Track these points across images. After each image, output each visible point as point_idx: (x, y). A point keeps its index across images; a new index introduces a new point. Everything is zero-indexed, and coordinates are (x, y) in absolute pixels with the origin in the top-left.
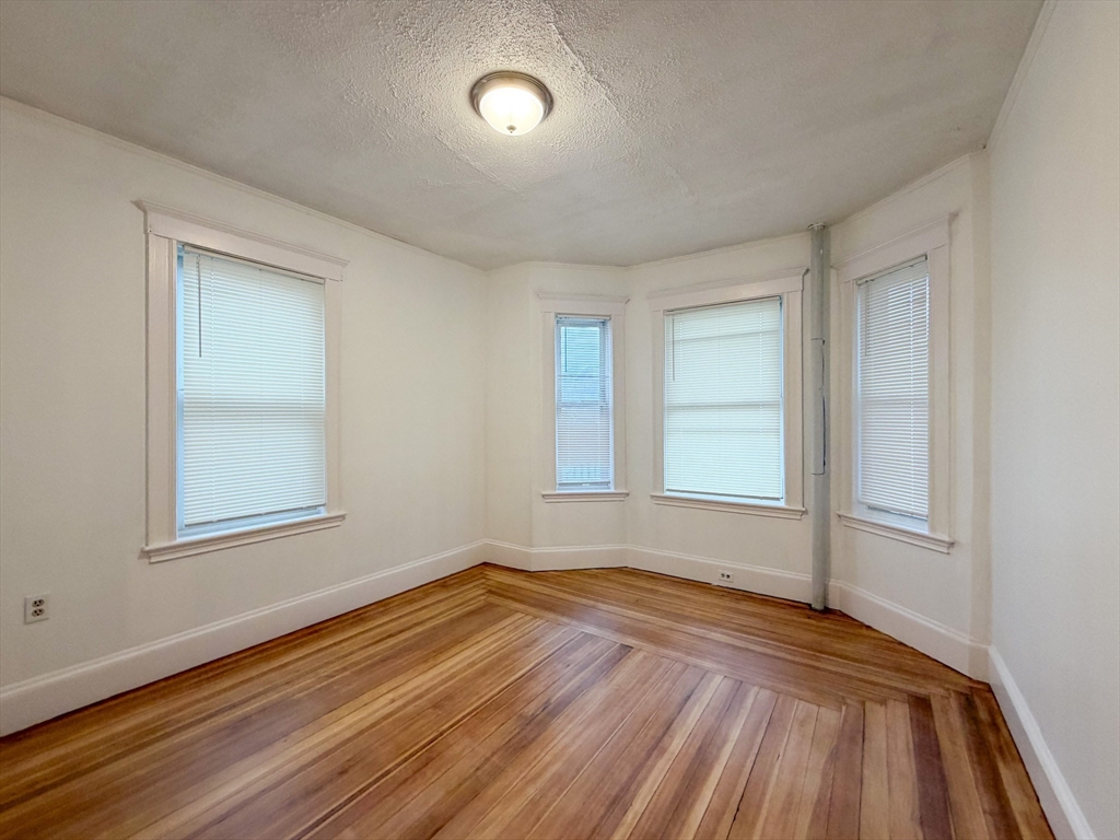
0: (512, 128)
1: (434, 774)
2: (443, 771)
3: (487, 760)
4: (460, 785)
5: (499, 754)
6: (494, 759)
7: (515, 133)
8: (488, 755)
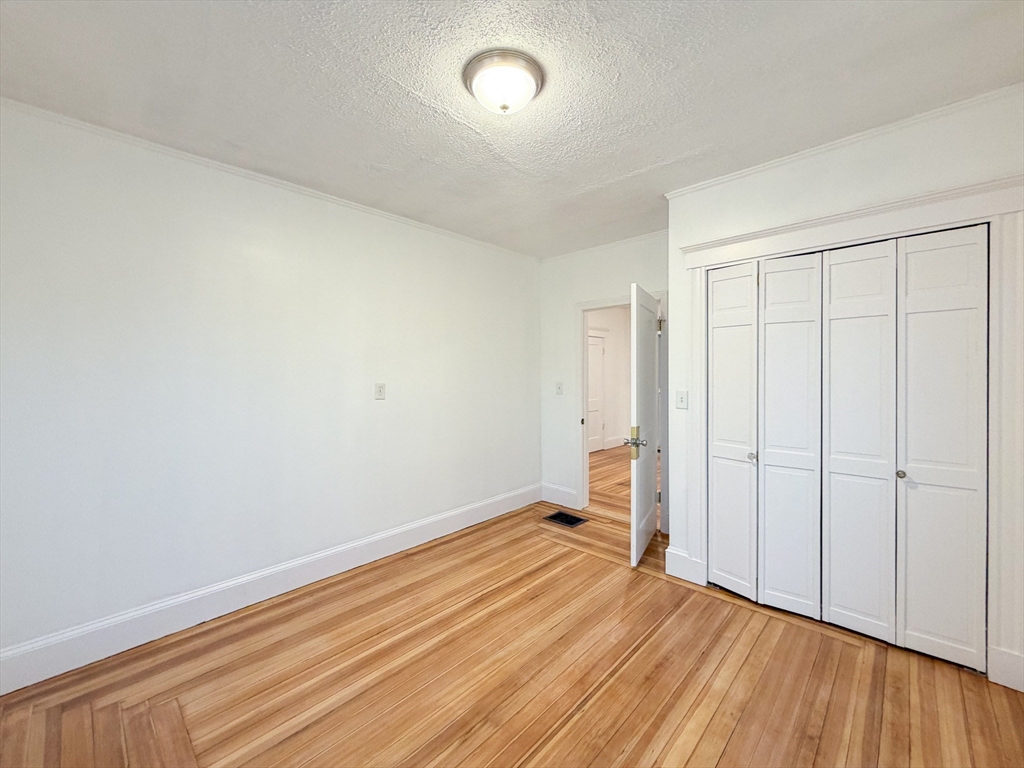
0: (505, 108)
1: (573, 671)
2: (565, 673)
3: (532, 678)
4: (552, 661)
5: (523, 682)
6: (527, 678)
7: (508, 112)
8: (532, 682)
